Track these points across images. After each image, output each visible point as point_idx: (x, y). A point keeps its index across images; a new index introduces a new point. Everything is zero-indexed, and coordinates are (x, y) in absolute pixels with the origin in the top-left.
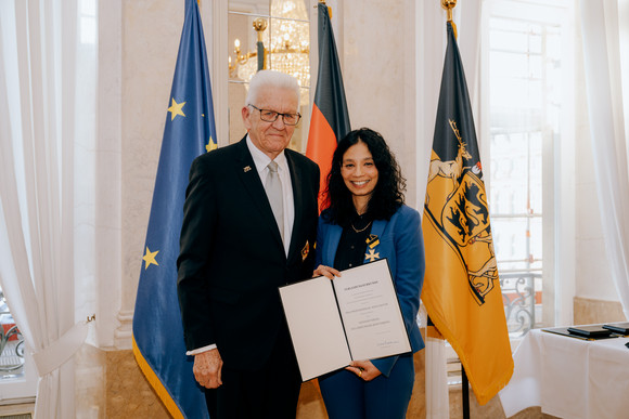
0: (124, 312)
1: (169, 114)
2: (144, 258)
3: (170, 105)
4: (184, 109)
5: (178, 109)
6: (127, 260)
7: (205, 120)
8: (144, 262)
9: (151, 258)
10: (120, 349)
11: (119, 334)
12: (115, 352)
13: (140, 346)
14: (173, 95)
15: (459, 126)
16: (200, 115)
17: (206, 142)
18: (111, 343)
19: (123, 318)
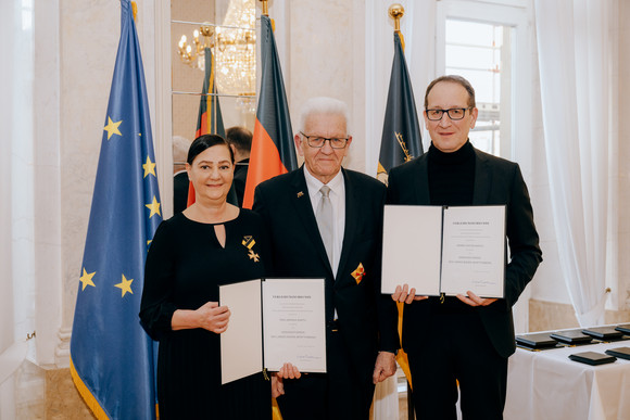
0: (64, 330)
1: (106, 133)
2: (81, 279)
3: (106, 124)
4: (120, 128)
5: (114, 128)
6: (68, 277)
7: (142, 139)
8: (81, 283)
9: (88, 279)
10: (60, 367)
11: (60, 352)
12: (55, 371)
13: (77, 368)
14: (109, 113)
15: (405, 139)
16: (137, 135)
17: (143, 161)
18: (52, 361)
19: (63, 336)
